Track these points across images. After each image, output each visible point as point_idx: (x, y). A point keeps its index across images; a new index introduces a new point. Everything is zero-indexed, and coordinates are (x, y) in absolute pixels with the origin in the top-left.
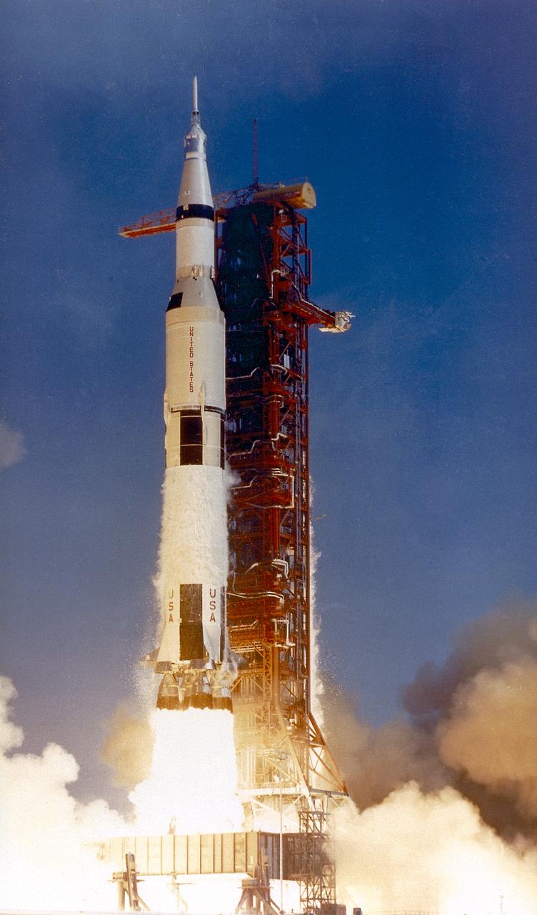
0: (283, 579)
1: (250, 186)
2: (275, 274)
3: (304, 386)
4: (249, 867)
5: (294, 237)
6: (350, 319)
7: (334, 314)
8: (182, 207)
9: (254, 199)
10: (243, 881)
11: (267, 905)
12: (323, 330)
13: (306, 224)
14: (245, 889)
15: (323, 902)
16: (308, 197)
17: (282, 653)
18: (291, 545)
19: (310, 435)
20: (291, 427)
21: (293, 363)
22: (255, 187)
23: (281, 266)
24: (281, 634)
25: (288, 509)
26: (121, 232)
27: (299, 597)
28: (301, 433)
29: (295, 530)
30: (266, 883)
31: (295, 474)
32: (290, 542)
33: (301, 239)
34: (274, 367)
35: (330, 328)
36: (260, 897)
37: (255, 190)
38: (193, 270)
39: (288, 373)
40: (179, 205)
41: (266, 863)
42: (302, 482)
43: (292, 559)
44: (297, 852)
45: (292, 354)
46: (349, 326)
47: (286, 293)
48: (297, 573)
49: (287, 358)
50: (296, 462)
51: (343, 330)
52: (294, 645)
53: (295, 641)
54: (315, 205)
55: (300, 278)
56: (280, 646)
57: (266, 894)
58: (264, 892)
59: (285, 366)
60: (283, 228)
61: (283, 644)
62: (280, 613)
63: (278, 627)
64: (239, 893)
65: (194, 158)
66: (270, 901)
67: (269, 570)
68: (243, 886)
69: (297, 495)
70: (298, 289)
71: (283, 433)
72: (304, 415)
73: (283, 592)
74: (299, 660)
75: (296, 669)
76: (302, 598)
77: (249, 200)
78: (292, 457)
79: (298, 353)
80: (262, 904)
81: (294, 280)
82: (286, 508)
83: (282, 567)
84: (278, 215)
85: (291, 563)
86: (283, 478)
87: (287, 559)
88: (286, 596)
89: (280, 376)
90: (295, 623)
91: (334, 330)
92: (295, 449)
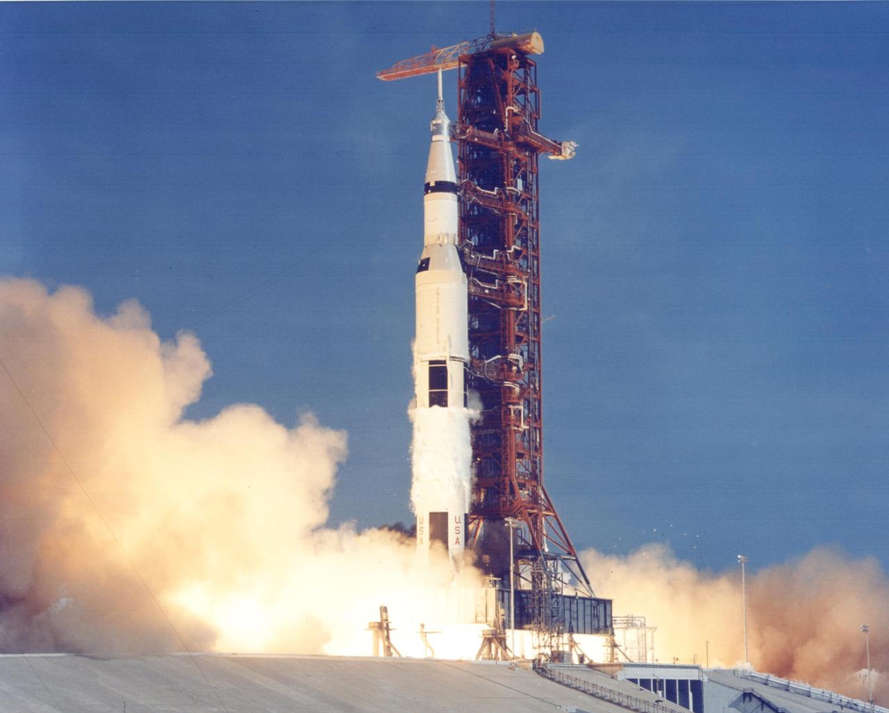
0: (518, 371)
1: (488, 36)
2: (509, 111)
3: (535, 206)
4: (489, 618)
5: (526, 78)
6: (575, 148)
7: (560, 144)
8: (429, 184)
9: (491, 47)
10: (483, 631)
11: (504, 652)
12: (552, 157)
13: (535, 68)
14: (485, 638)
15: (553, 650)
16: (536, 44)
17: (518, 435)
18: (525, 341)
19: (541, 247)
20: (525, 242)
21: (526, 186)
22: (493, 36)
23: (516, 102)
24: (517, 418)
25: (521, 311)
26: (379, 75)
27: (532, 386)
28: (533, 245)
29: (528, 328)
30: (502, 633)
31: (527, 280)
32: (524, 339)
33: (531, 81)
34: (509, 190)
35: (557, 155)
36: (498, 644)
37: (492, 39)
38: (439, 238)
39: (521, 195)
40: (427, 182)
41: (503, 615)
42: (534, 287)
43: (526, 354)
44: (530, 606)
45: (524, 178)
46: (574, 154)
47: (519, 126)
48: (531, 366)
49: (520, 182)
50: (529, 271)
51: (569, 157)
52: (528, 427)
53: (529, 424)
54: (543, 51)
55: (531, 113)
56: (516, 428)
57: (503, 643)
58: (502, 641)
59: (518, 188)
60: (517, 71)
61: (518, 427)
62: (516, 401)
63: (514, 412)
64: (480, 641)
65: (439, 141)
66: (505, 648)
67: (507, 364)
68: (483, 634)
69: (529, 299)
70: (529, 123)
71: (518, 246)
72: (535, 230)
73: (519, 382)
74: (533, 440)
75: (530, 449)
76: (535, 387)
77: (488, 47)
78: (525, 266)
79: (530, 177)
80: (499, 651)
81: (525, 116)
82: (520, 310)
83: (517, 360)
84: (511, 60)
85: (525, 358)
86: (518, 285)
87: (522, 354)
88: (521, 386)
89: (514, 197)
90: (529, 409)
91: (560, 158)
92: (528, 260)
